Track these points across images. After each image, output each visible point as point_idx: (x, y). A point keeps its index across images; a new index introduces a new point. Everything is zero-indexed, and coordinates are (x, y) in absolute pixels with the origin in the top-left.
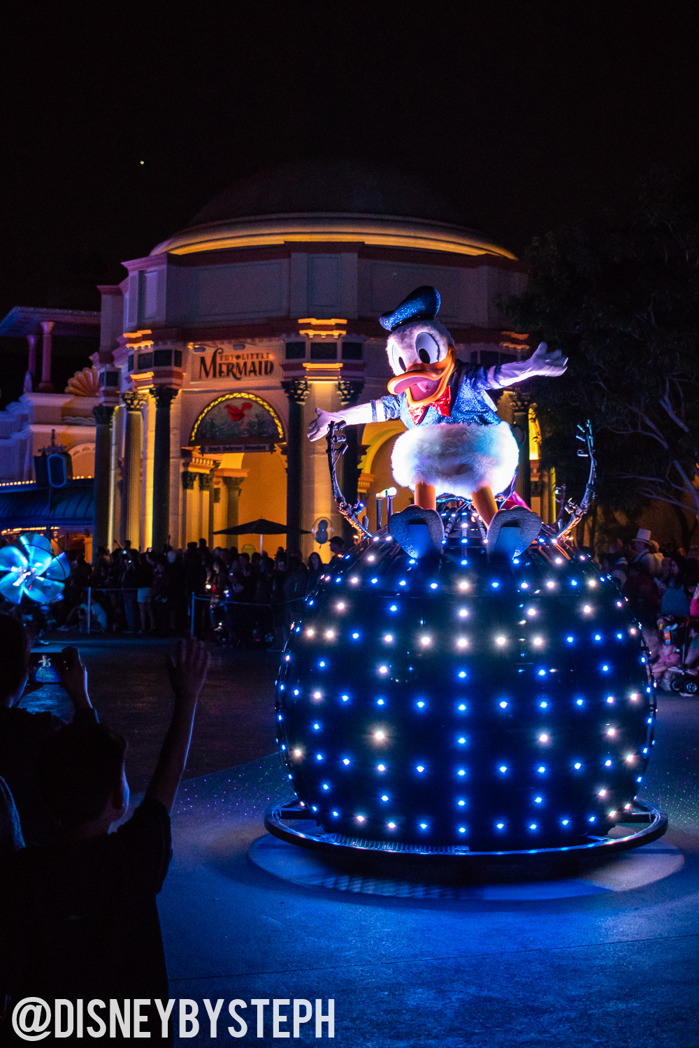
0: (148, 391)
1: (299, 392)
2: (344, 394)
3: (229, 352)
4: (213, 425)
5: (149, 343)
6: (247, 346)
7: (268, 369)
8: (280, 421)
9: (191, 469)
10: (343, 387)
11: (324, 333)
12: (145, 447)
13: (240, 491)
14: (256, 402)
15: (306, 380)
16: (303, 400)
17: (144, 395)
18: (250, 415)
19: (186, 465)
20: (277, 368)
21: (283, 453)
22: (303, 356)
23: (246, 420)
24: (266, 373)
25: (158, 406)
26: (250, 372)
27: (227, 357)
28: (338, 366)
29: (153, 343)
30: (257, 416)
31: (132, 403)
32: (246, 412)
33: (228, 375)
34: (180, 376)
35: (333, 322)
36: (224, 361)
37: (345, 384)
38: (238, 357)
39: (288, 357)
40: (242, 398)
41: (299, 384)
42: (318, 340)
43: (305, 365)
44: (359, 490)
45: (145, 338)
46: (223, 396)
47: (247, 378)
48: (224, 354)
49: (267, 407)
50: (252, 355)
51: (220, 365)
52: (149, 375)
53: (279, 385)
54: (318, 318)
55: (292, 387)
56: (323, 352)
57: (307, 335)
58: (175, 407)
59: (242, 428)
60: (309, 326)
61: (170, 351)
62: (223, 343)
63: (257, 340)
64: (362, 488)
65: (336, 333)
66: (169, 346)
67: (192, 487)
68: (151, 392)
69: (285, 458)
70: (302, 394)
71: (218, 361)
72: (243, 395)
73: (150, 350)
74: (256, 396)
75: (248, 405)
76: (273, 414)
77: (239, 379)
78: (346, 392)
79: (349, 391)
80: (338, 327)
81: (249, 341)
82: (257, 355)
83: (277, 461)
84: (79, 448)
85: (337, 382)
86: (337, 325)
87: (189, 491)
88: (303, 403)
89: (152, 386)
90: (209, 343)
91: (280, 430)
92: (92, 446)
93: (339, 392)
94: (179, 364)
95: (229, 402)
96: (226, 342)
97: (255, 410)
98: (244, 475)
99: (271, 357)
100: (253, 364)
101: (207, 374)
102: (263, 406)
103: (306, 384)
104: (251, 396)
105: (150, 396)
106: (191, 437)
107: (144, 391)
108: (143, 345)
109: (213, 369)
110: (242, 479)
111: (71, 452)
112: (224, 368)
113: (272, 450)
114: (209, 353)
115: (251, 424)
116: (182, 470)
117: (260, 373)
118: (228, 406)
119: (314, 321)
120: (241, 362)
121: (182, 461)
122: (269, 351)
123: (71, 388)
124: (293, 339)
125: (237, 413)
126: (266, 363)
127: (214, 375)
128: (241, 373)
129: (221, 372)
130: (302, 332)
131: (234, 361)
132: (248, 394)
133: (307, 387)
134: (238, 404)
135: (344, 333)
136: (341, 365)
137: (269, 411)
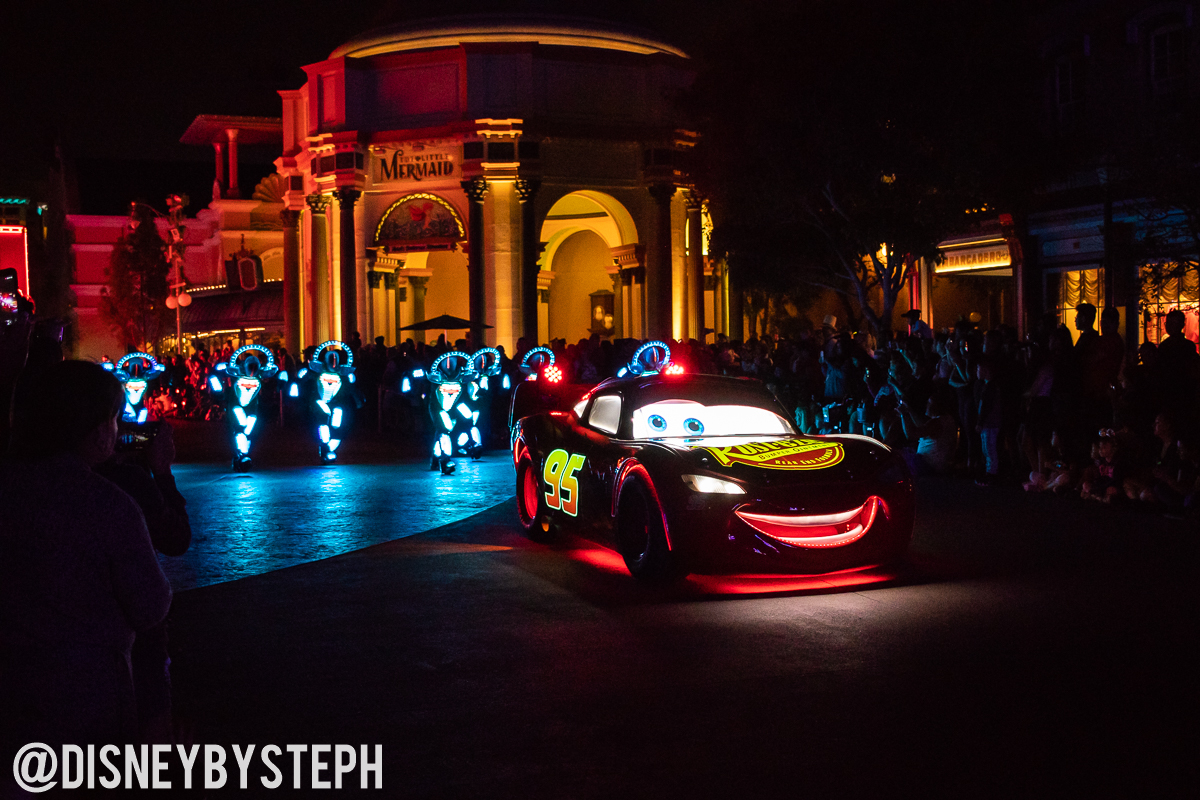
0: (331, 194)
1: (479, 191)
2: (521, 193)
3: (409, 154)
4: (396, 226)
5: (331, 147)
6: (426, 147)
7: (448, 169)
8: (461, 221)
9: (376, 269)
10: (520, 186)
11: (500, 133)
12: (332, 249)
13: (426, 289)
14: (437, 202)
15: (484, 179)
16: (482, 199)
17: (328, 197)
18: (431, 217)
19: (371, 265)
20: (457, 169)
21: (464, 251)
22: (481, 156)
23: (428, 220)
24: (446, 173)
25: (341, 208)
26: (430, 172)
27: (407, 159)
28: (515, 165)
29: (334, 146)
30: (438, 216)
31: (317, 206)
32: (427, 212)
33: (409, 176)
34: (362, 178)
35: (509, 122)
36: (404, 163)
37: (522, 183)
38: (418, 158)
39: (466, 157)
40: (423, 198)
41: (478, 183)
42: (495, 140)
43: (483, 165)
44: (539, 287)
45: (326, 141)
46: (405, 197)
47: (425, 179)
48: (405, 155)
49: (448, 207)
50: (431, 156)
51: (401, 166)
52: (332, 178)
53: (459, 185)
54: (494, 118)
55: (472, 187)
56: (500, 152)
57: (485, 135)
58: (358, 209)
59: (424, 228)
60: (486, 127)
61: (351, 154)
62: (403, 145)
63: (435, 141)
64: (542, 285)
65: (512, 133)
66: (350, 149)
67: (378, 286)
68: (335, 194)
69: (466, 255)
70: (481, 193)
71: (399, 163)
72: (424, 195)
73: (333, 153)
74: (437, 196)
75: (429, 204)
76: (453, 213)
77: (419, 180)
78: (523, 191)
79: (526, 190)
80: (515, 127)
81: (428, 142)
82: (437, 156)
83: (459, 258)
84: (270, 252)
85: (514, 181)
86: (513, 124)
87: (375, 290)
88: (483, 202)
89: (335, 189)
90: (390, 145)
91: (461, 229)
92: (281, 251)
93: (517, 191)
94: (360, 166)
95: (410, 203)
96: (405, 144)
97: (436, 210)
98: (429, 274)
99: (450, 158)
100: (433, 164)
101: (388, 176)
102: (444, 206)
103: (485, 183)
104: (432, 197)
105: (334, 198)
106: (375, 237)
107: (328, 193)
108: (325, 148)
109: (395, 172)
110: (427, 279)
111: (262, 257)
112: (405, 169)
113: (453, 248)
114: (389, 155)
115: (432, 224)
116: (367, 269)
117: (440, 173)
118: (410, 207)
119: (491, 122)
120: (421, 163)
121: (368, 261)
122: (449, 152)
123: (259, 195)
124: (471, 139)
125: (419, 212)
126: (446, 163)
127: (396, 177)
128: (421, 174)
129: (402, 173)
130: (479, 133)
131: (414, 162)
132: (429, 194)
133: (486, 186)
134: (419, 205)
135: (520, 132)
136: (518, 164)
137: (449, 211)
